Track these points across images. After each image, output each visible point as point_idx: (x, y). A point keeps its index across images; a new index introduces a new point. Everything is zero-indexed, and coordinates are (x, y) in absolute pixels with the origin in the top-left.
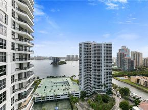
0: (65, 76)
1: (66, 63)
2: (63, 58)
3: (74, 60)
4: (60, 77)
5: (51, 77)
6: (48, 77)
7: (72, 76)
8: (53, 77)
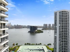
0: (41, 44)
1: (42, 32)
2: (40, 27)
3: (51, 29)
4: (36, 44)
5: (28, 44)
6: (25, 44)
7: (48, 45)
8: (30, 44)
